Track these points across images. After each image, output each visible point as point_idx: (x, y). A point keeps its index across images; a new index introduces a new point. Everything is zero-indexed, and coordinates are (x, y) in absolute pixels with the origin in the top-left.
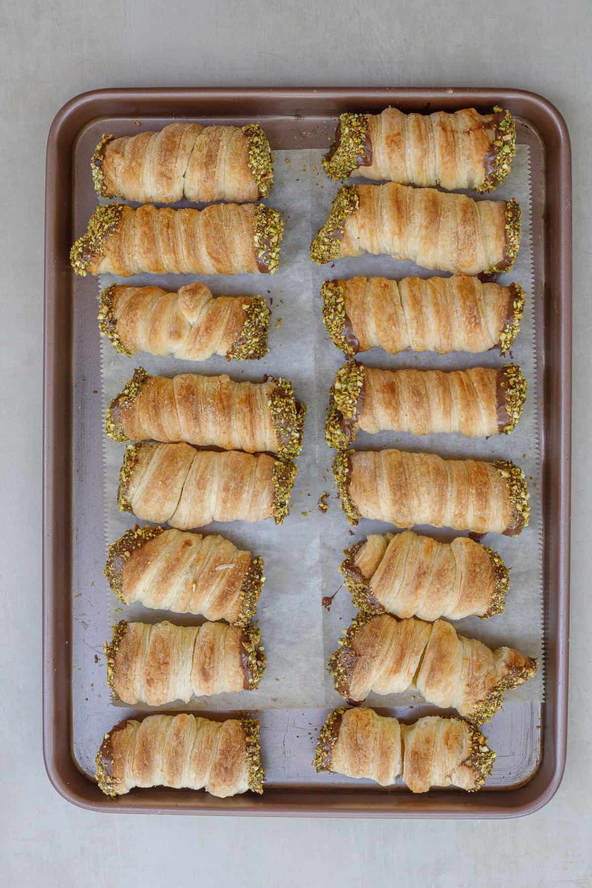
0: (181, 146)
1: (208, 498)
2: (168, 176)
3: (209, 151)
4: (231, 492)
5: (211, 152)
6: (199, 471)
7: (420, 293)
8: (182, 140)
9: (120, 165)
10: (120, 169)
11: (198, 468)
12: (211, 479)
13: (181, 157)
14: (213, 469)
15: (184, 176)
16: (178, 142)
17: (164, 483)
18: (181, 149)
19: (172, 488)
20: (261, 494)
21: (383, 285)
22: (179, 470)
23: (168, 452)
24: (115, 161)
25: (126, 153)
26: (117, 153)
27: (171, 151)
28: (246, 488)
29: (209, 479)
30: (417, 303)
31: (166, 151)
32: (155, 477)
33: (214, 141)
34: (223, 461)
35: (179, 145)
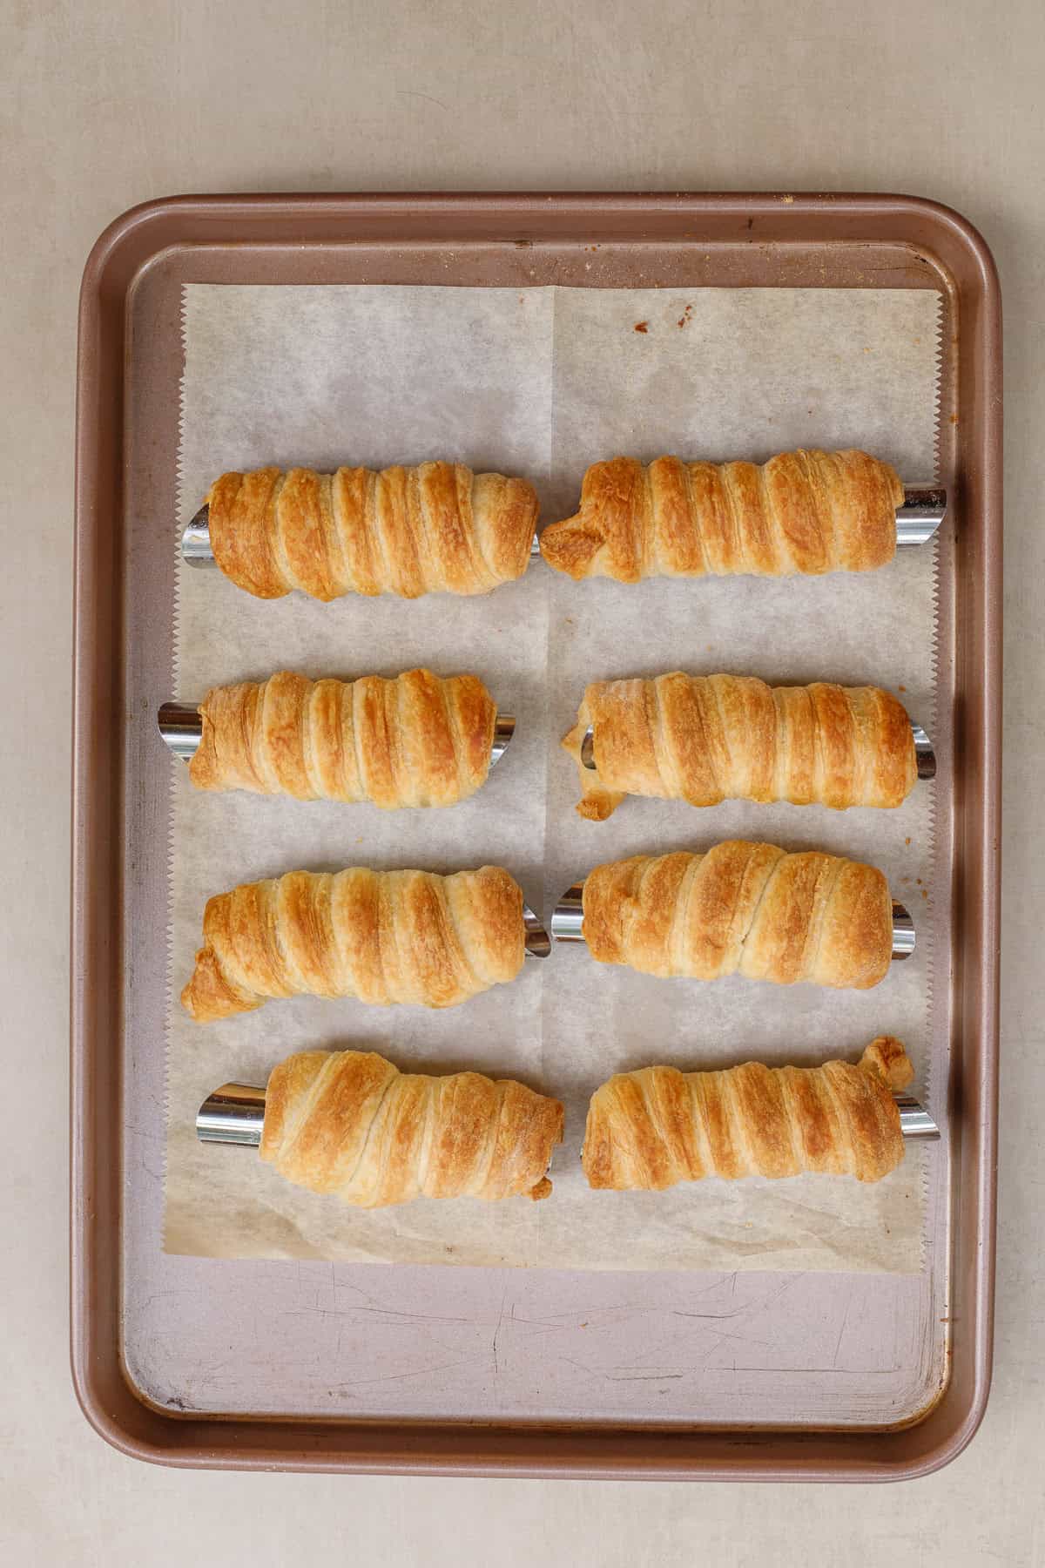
0: (742, 892)
1: (415, 1156)
2: (716, 943)
3: (796, 908)
4: (455, 1150)
5: (799, 911)
6: (401, 1109)
7: (363, 493)
8: (744, 881)
9: (631, 916)
10: (631, 924)
11: (400, 1105)
12: (422, 1123)
13: (742, 912)
14: (424, 1107)
15: (743, 942)
16: (736, 885)
17: (338, 1117)
18: (742, 898)
19: (350, 1127)
20: (510, 1153)
21: (303, 481)
22: (365, 1096)
23: (347, 1064)
24: (623, 909)
25: (642, 895)
26: (628, 895)
27: (724, 901)
28: (483, 1143)
29: (417, 1124)
30: (355, 511)
31: (716, 899)
32: (323, 1106)
33: (805, 889)
34: (442, 1093)
35: (739, 890)
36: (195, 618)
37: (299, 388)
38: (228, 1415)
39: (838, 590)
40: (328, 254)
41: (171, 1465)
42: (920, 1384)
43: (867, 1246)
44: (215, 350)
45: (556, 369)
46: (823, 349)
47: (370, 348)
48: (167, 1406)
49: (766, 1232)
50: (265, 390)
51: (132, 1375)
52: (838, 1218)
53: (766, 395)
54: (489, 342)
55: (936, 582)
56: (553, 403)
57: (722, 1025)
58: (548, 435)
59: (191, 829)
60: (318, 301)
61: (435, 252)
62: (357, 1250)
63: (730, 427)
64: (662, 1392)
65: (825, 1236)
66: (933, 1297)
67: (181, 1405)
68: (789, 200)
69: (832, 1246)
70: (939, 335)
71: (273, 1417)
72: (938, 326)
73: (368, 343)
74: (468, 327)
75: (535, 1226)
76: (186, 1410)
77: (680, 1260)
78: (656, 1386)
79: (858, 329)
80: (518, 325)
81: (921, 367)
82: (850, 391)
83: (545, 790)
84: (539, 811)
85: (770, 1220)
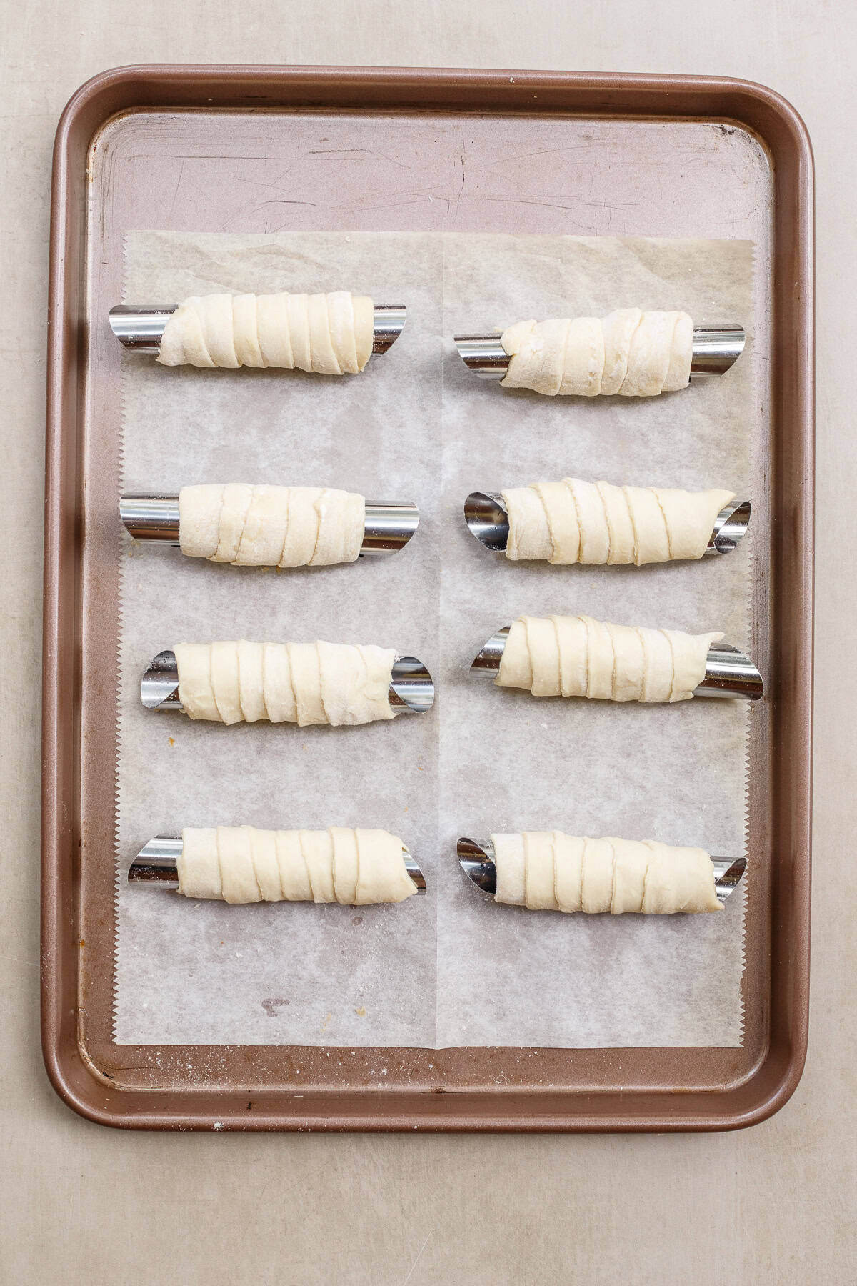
36: (731, 770)
37: (648, 962)
38: (684, 121)
39: (199, 796)
40: (601, 1083)
41: (732, 79)
42: (112, 146)
43: (172, 254)
44: (717, 993)
45: (434, 980)
46: (211, 995)
47: (588, 996)
48: (734, 128)
49: (255, 264)
50: (675, 960)
51: (763, 153)
52: (196, 277)
53: (259, 957)
54: (489, 1001)
55: (117, 803)
56: (436, 951)
57: (293, 435)
58: (439, 924)
59: (734, 595)
60: (632, 1035)
61: (511, 1084)
62: (593, 246)
63: (289, 931)
64: (325, 139)
65: (207, 261)
66: (102, 218)
67: (723, 129)
68: (217, 1125)
69: (201, 253)
70: (116, 1007)
71: (647, 119)
72: (116, 1014)
73: (590, 1001)
74: (507, 1013)
75: (446, 268)
76: (719, 125)
77: (326, 241)
78: (329, 145)
79: (183, 1012)
80: (466, 1014)
81: (130, 980)
82: (190, 960)
83: (441, 628)
84: (446, 612)
85: (252, 273)
